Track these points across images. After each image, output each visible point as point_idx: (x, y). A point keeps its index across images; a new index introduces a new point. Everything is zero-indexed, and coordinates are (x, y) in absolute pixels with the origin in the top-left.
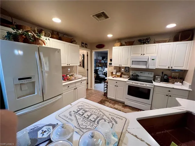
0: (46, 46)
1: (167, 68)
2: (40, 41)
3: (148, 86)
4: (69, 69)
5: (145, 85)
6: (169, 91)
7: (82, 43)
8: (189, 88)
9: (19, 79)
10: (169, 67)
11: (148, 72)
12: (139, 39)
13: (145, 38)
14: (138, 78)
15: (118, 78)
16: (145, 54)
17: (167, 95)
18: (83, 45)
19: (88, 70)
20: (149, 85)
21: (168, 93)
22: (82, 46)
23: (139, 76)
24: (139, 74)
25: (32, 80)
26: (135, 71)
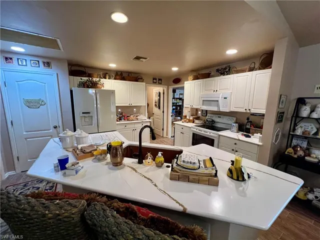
0: (104, 89)
1: (243, 110)
2: (98, 85)
3: (211, 134)
4: (135, 110)
5: (208, 134)
6: (235, 144)
7: (154, 79)
8: (259, 142)
9: (83, 113)
10: (246, 110)
11: (228, 117)
12: (217, 68)
13: (224, 66)
14: (214, 125)
15: (189, 123)
16: (218, 90)
17: (233, 150)
18: (155, 81)
19: (163, 112)
20: (213, 134)
21: (234, 147)
22: (153, 82)
23: (215, 122)
24: (217, 119)
25: (91, 115)
26: (212, 115)
